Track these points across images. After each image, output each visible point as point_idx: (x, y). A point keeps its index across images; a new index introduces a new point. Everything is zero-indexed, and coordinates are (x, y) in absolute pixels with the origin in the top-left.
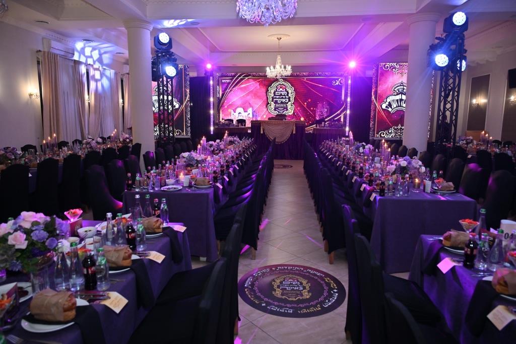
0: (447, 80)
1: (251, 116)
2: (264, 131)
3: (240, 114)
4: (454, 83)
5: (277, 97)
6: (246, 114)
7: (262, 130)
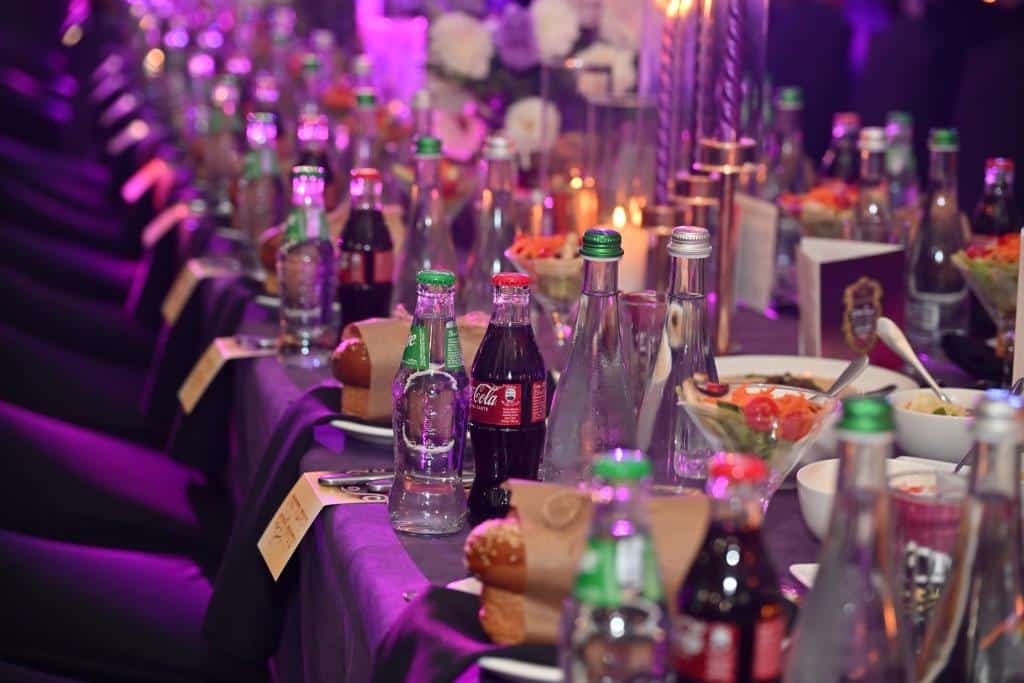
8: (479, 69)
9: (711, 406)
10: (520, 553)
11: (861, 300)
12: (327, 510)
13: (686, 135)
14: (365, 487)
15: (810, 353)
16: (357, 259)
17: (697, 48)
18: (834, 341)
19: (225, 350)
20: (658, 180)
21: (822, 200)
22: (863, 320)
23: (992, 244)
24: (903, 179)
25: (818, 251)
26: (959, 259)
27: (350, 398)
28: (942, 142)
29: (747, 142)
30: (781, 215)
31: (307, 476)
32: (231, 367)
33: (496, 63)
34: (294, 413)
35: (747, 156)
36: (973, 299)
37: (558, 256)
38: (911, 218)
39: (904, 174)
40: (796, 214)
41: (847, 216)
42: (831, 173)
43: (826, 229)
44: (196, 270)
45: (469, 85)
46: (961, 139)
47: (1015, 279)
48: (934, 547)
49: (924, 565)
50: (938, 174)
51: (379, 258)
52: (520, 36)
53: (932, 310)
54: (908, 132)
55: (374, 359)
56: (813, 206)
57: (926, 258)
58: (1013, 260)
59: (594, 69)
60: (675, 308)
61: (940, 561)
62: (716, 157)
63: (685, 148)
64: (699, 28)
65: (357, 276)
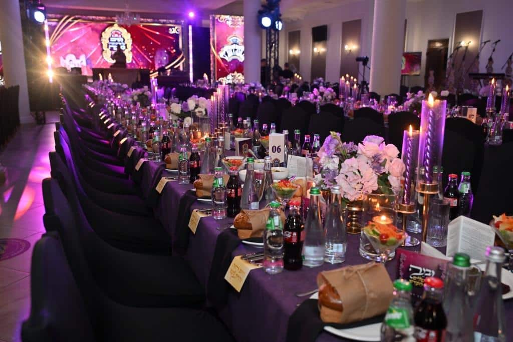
0: (270, 36)
4: (275, 38)
8: (179, 112)
9: (227, 162)
10: (202, 183)
11: (245, 147)
12: (167, 182)
13: (216, 122)
14: (173, 179)
15: (237, 156)
16: (165, 144)
17: (217, 106)
18: (241, 154)
19: (142, 160)
20: (211, 130)
21: (238, 132)
22: (246, 150)
23: (265, 137)
24: (249, 128)
25: (238, 140)
26: (260, 140)
27: (168, 166)
28: (256, 122)
29: (226, 123)
30: (231, 135)
31: (163, 178)
32: (144, 162)
33: (182, 111)
34: (159, 169)
35: (226, 125)
36: (262, 146)
37: (198, 142)
38: (252, 134)
39: (250, 127)
40: (234, 134)
41: (242, 134)
42: (238, 127)
43: (239, 136)
44: (133, 148)
45: (177, 115)
46: (259, 121)
47: (268, 142)
48: (259, 179)
49: (259, 182)
50: (255, 126)
51: (168, 144)
52: (186, 106)
53: (256, 148)
54: (250, 120)
55: (172, 159)
56: (237, 133)
57: (254, 140)
58: (268, 140)
59: (199, 112)
60: (219, 149)
61: (261, 181)
62: (221, 126)
63: (216, 124)
64: (217, 103)
65: (165, 147)
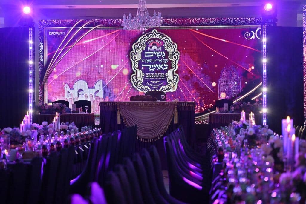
1: (101, 95)
2: (122, 120)
3: (81, 93)
5: (148, 61)
6: (93, 91)
7: (119, 118)
